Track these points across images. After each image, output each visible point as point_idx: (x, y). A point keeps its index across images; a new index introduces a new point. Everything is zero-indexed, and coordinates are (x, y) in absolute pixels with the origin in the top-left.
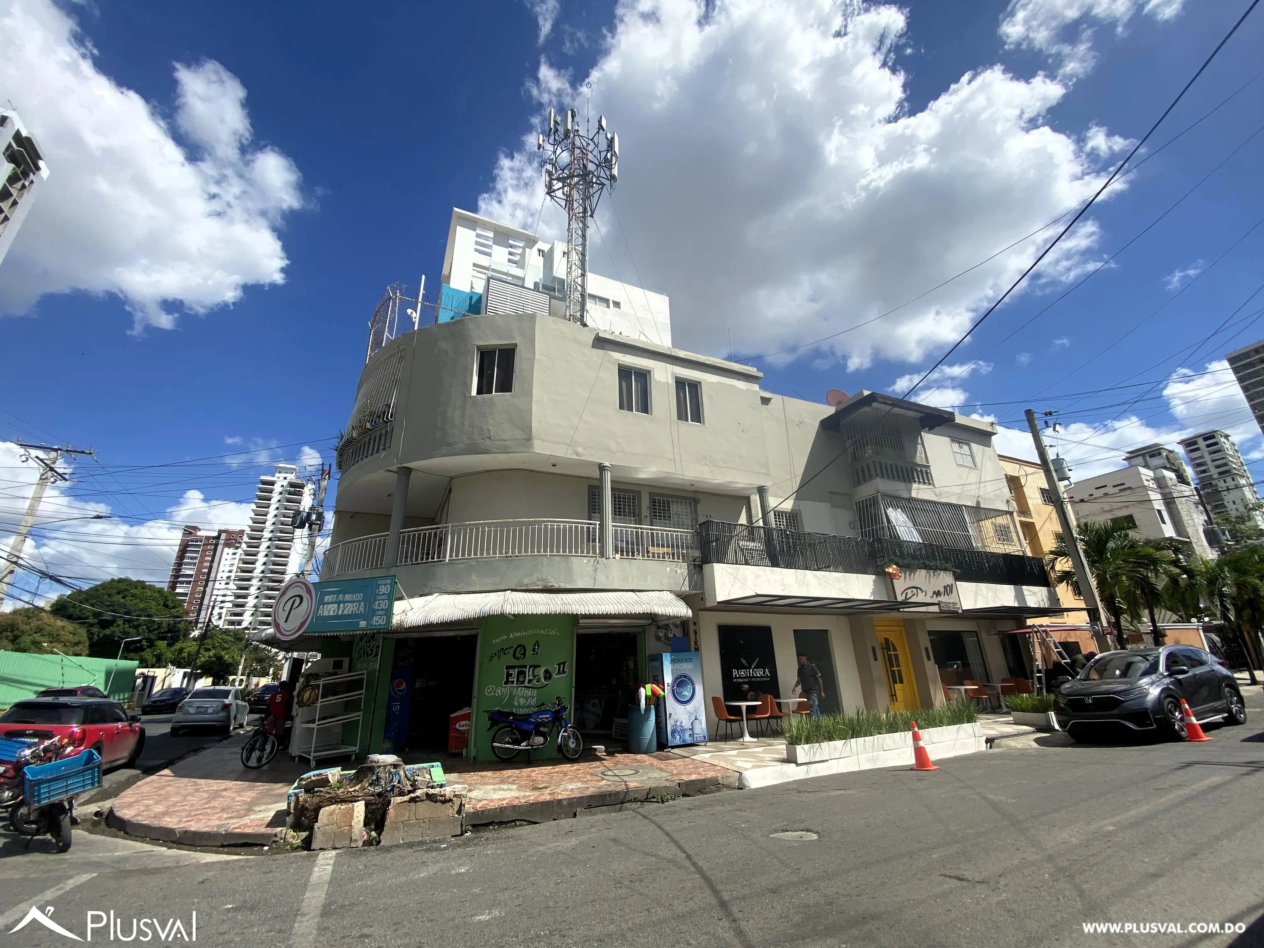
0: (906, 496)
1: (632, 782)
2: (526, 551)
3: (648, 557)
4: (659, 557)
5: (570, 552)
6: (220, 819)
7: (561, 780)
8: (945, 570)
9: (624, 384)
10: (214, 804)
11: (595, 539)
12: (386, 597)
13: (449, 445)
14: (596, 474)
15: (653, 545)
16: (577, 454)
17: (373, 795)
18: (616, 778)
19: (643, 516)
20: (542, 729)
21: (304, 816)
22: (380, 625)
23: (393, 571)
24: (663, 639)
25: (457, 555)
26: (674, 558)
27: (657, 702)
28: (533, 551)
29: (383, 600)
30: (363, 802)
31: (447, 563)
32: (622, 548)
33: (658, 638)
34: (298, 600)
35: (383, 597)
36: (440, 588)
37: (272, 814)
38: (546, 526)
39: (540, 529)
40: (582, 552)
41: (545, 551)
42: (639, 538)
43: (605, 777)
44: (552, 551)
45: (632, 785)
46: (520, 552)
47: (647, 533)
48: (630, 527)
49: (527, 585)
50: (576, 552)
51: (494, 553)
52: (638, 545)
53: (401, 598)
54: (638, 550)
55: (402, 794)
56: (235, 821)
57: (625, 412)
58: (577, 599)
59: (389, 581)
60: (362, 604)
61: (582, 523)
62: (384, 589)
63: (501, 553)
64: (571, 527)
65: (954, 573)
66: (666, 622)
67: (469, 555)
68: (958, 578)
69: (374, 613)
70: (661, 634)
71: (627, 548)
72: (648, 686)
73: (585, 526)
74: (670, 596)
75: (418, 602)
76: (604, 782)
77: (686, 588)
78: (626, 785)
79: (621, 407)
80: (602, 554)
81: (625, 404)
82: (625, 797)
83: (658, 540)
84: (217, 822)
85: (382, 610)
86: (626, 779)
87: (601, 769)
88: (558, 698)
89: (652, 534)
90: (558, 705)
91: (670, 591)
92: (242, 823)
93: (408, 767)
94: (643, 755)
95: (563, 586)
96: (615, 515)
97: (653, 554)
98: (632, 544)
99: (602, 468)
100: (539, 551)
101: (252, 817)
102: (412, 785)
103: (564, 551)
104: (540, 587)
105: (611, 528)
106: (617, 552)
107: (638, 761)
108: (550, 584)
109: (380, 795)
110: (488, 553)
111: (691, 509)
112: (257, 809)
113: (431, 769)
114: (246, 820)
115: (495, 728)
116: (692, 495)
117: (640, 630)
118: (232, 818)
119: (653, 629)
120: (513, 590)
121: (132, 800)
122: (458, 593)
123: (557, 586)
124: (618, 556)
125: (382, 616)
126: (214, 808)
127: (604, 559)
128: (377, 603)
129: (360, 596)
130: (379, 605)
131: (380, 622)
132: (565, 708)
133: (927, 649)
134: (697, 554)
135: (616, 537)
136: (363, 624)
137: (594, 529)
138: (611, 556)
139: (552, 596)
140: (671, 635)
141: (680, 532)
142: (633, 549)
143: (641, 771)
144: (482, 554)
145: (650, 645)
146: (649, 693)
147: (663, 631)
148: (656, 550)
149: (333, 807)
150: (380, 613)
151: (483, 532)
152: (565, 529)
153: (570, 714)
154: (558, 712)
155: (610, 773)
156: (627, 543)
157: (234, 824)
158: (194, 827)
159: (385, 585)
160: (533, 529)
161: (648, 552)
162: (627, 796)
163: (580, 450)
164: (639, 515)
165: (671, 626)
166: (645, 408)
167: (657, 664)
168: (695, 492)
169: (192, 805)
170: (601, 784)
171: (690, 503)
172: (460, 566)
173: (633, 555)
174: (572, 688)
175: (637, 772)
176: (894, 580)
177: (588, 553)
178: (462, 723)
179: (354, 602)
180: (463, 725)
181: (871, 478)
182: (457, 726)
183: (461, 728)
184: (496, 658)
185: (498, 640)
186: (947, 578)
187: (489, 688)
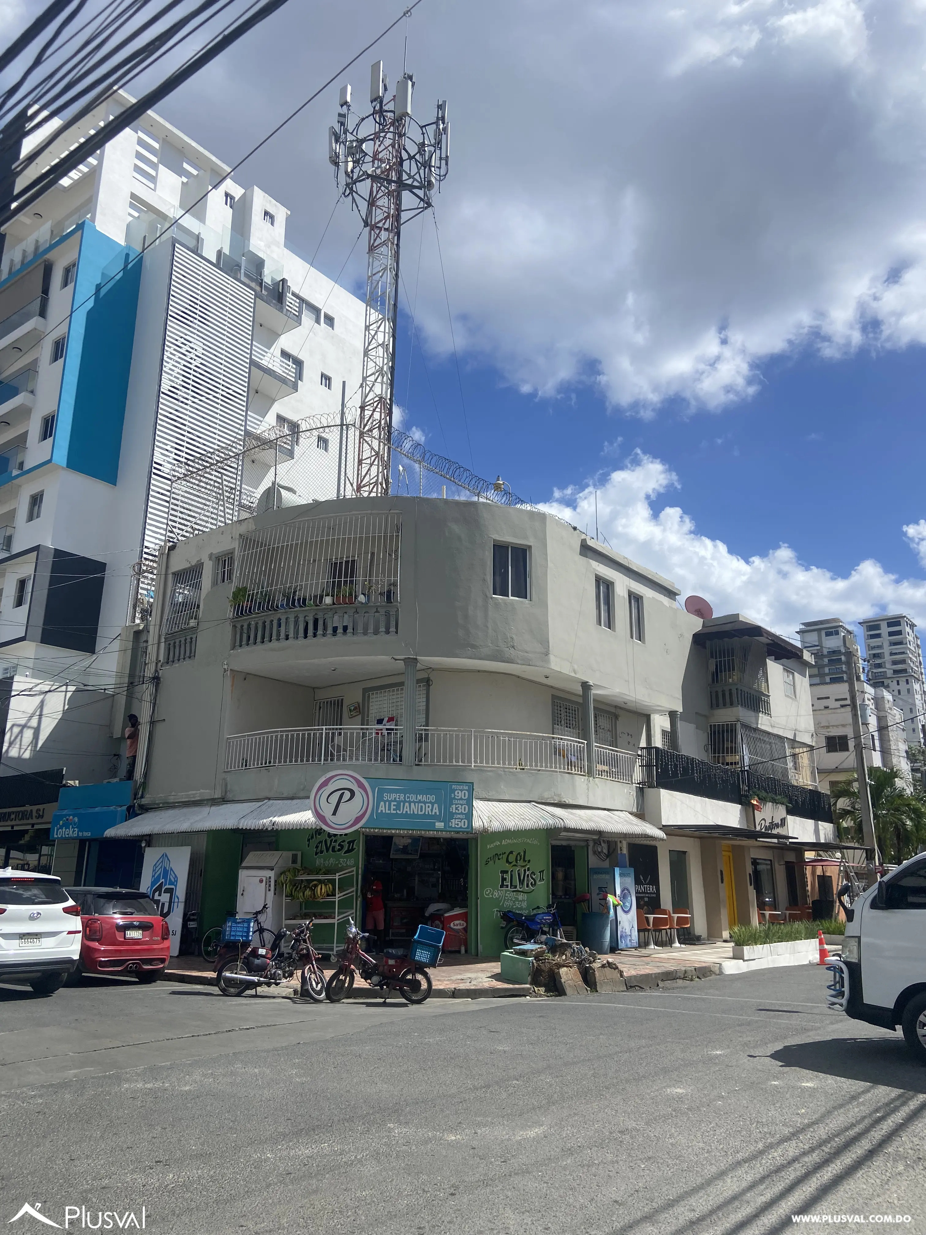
0: (754, 726)
5: (572, 769)
8: (783, 804)
9: (597, 594)
12: (465, 802)
20: (544, 929)
22: (461, 827)
29: (462, 805)
34: (347, 795)
35: (461, 802)
40: (578, 770)
50: (575, 770)
59: (466, 788)
60: (436, 806)
61: (573, 741)
62: (461, 794)
64: (571, 745)
65: (787, 807)
68: (790, 812)
69: (452, 816)
73: (579, 745)
77: (635, 810)
79: (597, 621)
85: (462, 813)
99: (586, 686)
103: (568, 769)
111: (612, 725)
116: (613, 710)
117: (583, 844)
120: (535, 802)
122: (489, 800)
125: (462, 819)
128: (454, 806)
129: (432, 798)
130: (456, 809)
131: (461, 824)
133: (750, 874)
136: (440, 825)
145: (591, 858)
147: (598, 846)
149: (565, 969)
150: (459, 816)
154: (555, 914)
159: (462, 790)
167: (610, 877)
168: (617, 707)
172: (489, 773)
174: (549, 894)
176: (756, 811)
177: (581, 771)
178: (457, 922)
179: (425, 803)
180: (457, 925)
181: (732, 704)
182: (452, 925)
183: (455, 927)
184: (491, 862)
185: (492, 846)
186: (781, 812)
187: (487, 891)
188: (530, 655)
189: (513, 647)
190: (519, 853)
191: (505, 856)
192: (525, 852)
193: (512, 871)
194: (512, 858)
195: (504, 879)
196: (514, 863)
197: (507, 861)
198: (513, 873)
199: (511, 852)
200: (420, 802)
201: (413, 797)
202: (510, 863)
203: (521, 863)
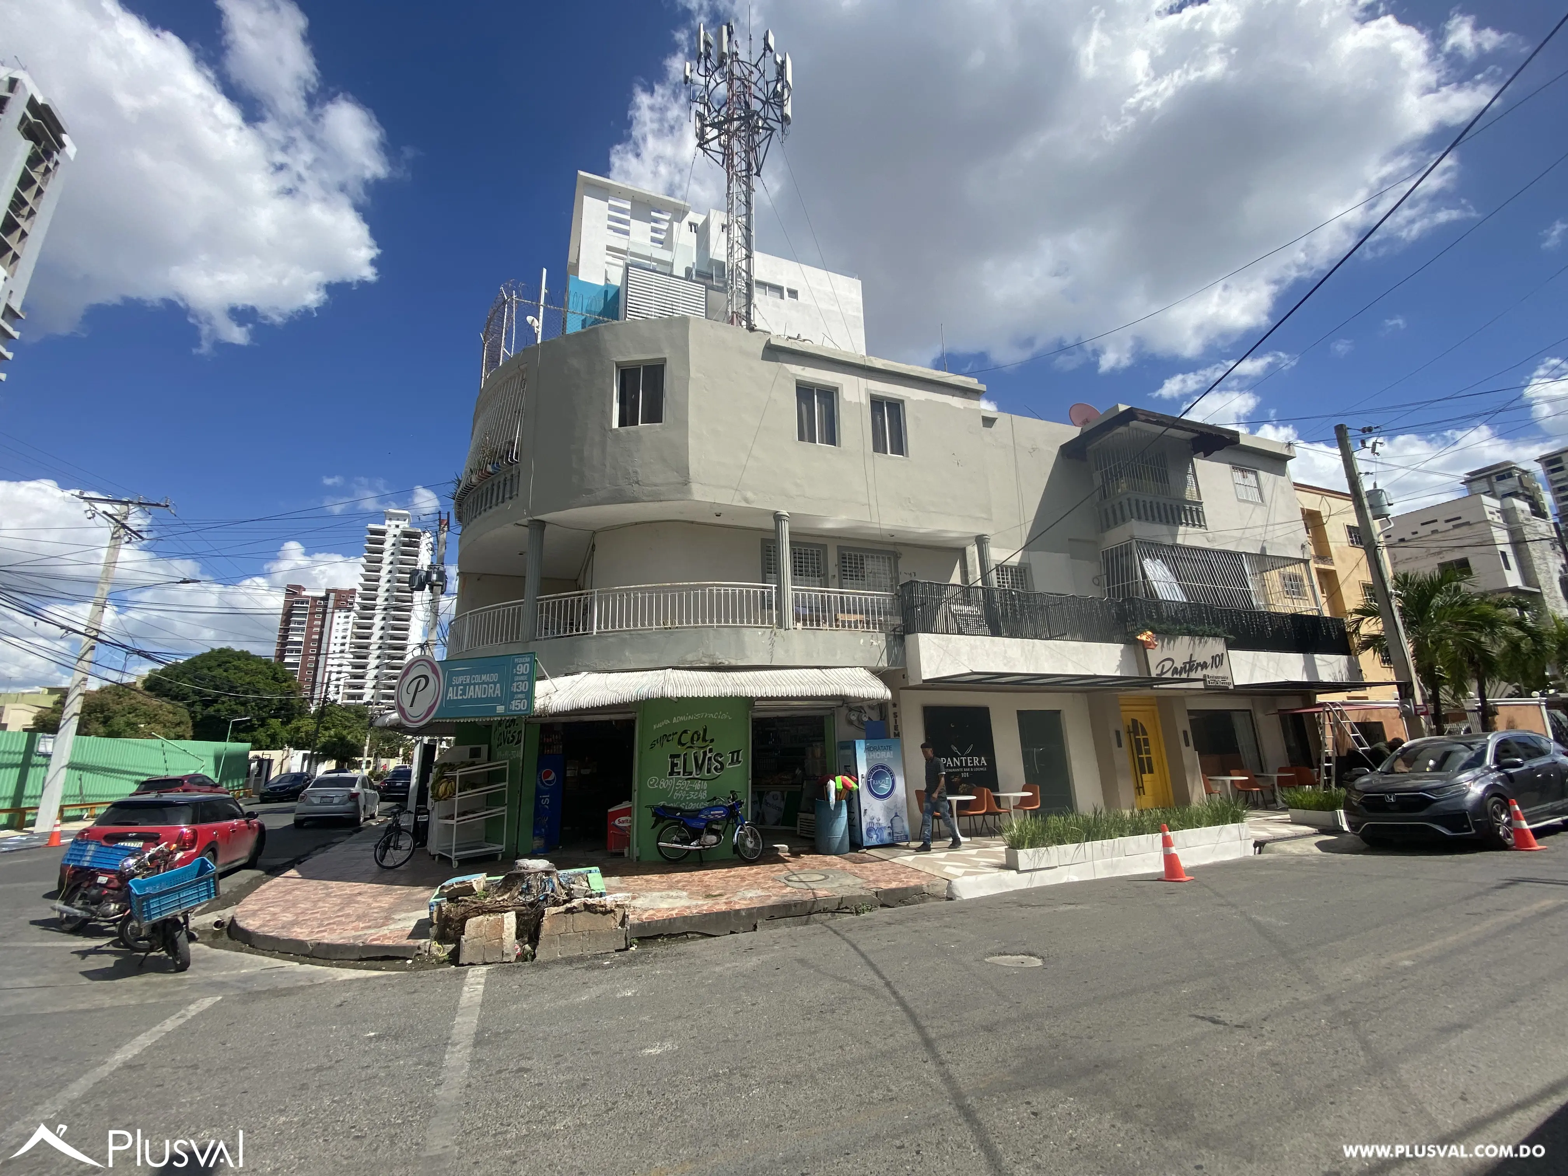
0: (1169, 542)
1: (821, 889)
2: (688, 622)
3: (837, 626)
4: (850, 626)
5: (742, 622)
6: (356, 929)
7: (738, 886)
8: (1215, 635)
9: (804, 407)
10: (348, 911)
11: (772, 605)
12: (526, 678)
13: (590, 491)
14: (770, 524)
15: (843, 612)
16: (746, 500)
17: (524, 905)
18: (802, 885)
19: (830, 576)
20: (715, 827)
21: (449, 927)
22: (521, 710)
23: (532, 646)
24: (856, 723)
25: (606, 627)
26: (868, 627)
27: (849, 797)
28: (696, 622)
29: (523, 681)
30: (514, 913)
31: (595, 637)
32: (804, 616)
33: (850, 723)
34: (423, 681)
35: (522, 678)
36: (587, 666)
37: (413, 923)
38: (711, 591)
39: (703, 595)
40: (756, 622)
41: (711, 621)
42: (825, 603)
43: (790, 883)
44: (719, 621)
45: (821, 893)
46: (681, 622)
47: (835, 597)
48: (814, 591)
49: (692, 662)
50: (749, 622)
51: (650, 624)
52: (824, 611)
53: (543, 678)
54: (824, 617)
55: (556, 903)
56: (373, 931)
57: (807, 444)
58: (751, 678)
59: (528, 660)
60: (498, 685)
61: (754, 587)
62: (522, 669)
63: (658, 624)
64: (741, 592)
65: (1226, 639)
66: (860, 704)
67: (621, 626)
68: (1230, 646)
69: (512, 696)
70: (853, 718)
71: (811, 616)
72: (839, 779)
73: (759, 590)
74: (865, 674)
75: (563, 682)
76: (788, 889)
77: (884, 664)
78: (814, 893)
79: (801, 438)
80: (781, 624)
81: (805, 433)
82: (812, 907)
83: (848, 604)
84: (353, 933)
85: (522, 692)
86: (813, 885)
87: (785, 873)
88: (732, 792)
89: (842, 598)
90: (733, 800)
91: (865, 668)
92: (381, 933)
93: (561, 872)
94: (834, 857)
95: (734, 663)
96: (796, 575)
97: (843, 622)
98: (817, 610)
99: (778, 518)
100: (704, 621)
101: (392, 927)
102: (567, 894)
103: (734, 621)
104: (707, 665)
105: (790, 592)
106: (798, 620)
107: (828, 864)
108: (719, 661)
109: (532, 904)
110: (643, 624)
111: (890, 566)
112: (396, 917)
113: (589, 875)
114: (385, 931)
115: (660, 826)
116: (891, 548)
117: (828, 712)
118: (369, 927)
119: (844, 711)
120: (674, 668)
121: (256, 907)
122: (610, 672)
123: (726, 663)
124: (800, 625)
125: (522, 699)
126: (348, 916)
127: (783, 630)
128: (515, 684)
129: (495, 677)
130: (517, 687)
131: (521, 706)
132: (740, 804)
133: (1185, 733)
134: (898, 621)
135: (797, 602)
136: (500, 709)
137: (770, 594)
138: (791, 627)
139: (720, 674)
140: (865, 719)
141: (877, 595)
142: (818, 616)
143: (831, 876)
144: (635, 625)
145: (841, 730)
146: (840, 787)
147: (856, 714)
148: (847, 617)
149: (480, 918)
150: (520, 695)
151: (636, 599)
152: (734, 594)
153: (747, 811)
154: (732, 807)
155: (795, 878)
156: (811, 610)
157: (371, 934)
158: (329, 938)
159: (523, 663)
160: (696, 595)
161: (837, 620)
162: (816, 906)
163: (750, 495)
164: (825, 575)
165: (866, 709)
166: (831, 437)
167: (849, 752)
168: (895, 544)
169: (324, 913)
170: (785, 891)
171: (889, 558)
172: (610, 640)
173: (818, 625)
174: (748, 779)
175: (827, 877)
176: (1148, 650)
177: (763, 622)
178: (622, 819)
179: (488, 683)
180: (623, 822)
181: (1124, 520)
182: (617, 822)
183: (621, 825)
184: (658, 745)
185: (660, 725)
186: (1216, 646)
187: (651, 780)
188: (661, 488)
189: (637, 483)
190: (696, 732)
191: (677, 737)
192: (705, 731)
193: (685, 754)
194: (686, 739)
195: (674, 765)
196: (689, 744)
197: (680, 743)
198: (687, 757)
199: (685, 732)
200: (483, 683)
201: (477, 678)
202: (683, 745)
203: (700, 743)
